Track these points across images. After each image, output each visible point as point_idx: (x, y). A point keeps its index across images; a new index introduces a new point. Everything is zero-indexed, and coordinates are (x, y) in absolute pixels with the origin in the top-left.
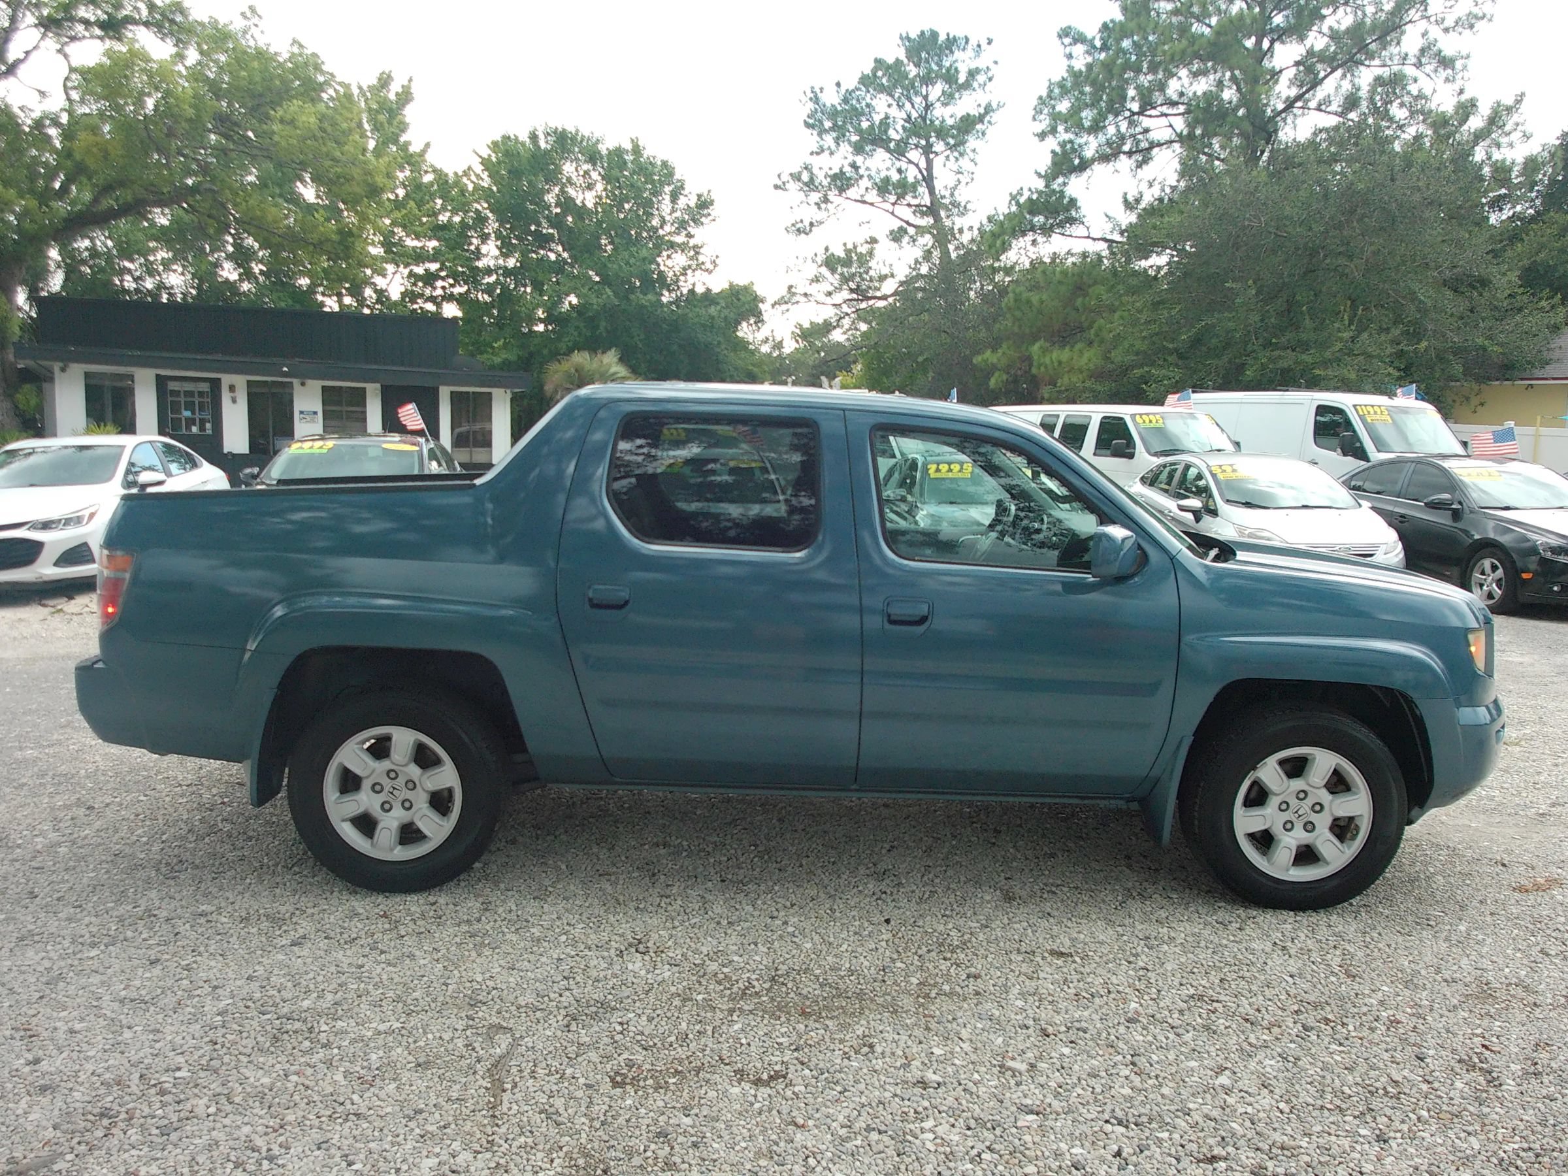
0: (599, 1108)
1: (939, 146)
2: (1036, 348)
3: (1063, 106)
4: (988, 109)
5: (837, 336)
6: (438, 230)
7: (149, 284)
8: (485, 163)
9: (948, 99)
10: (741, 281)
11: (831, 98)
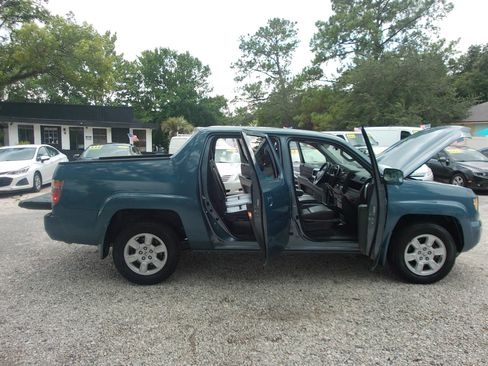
0: (226, 350)
1: (280, 53)
2: (312, 114)
3: (318, 42)
4: (296, 42)
5: (249, 111)
6: (125, 80)
7: (35, 97)
8: (140, 59)
9: (283, 39)
10: (220, 95)
11: (247, 39)
